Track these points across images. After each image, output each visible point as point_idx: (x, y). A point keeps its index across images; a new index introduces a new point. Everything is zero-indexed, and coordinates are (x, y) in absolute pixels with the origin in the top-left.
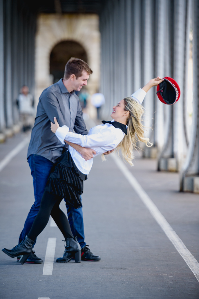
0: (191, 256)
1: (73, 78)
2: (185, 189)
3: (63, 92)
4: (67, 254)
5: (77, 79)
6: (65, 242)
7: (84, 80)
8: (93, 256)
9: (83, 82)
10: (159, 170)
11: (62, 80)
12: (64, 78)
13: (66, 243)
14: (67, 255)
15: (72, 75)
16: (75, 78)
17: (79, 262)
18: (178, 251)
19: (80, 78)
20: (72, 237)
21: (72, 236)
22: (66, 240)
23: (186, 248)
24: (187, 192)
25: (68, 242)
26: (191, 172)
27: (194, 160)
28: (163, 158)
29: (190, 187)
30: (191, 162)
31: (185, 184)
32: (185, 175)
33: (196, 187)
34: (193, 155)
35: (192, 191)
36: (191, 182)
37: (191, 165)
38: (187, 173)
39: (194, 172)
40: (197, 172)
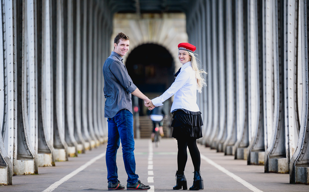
2: (270, 170)
24: (271, 172)
26: (274, 155)
27: (278, 143)
28: (253, 151)
29: (274, 167)
30: (275, 144)
31: (269, 166)
32: (269, 157)
33: (279, 168)
34: (277, 139)
35: (276, 172)
36: (275, 162)
37: (274, 147)
38: (271, 155)
39: (278, 154)
40: (281, 154)
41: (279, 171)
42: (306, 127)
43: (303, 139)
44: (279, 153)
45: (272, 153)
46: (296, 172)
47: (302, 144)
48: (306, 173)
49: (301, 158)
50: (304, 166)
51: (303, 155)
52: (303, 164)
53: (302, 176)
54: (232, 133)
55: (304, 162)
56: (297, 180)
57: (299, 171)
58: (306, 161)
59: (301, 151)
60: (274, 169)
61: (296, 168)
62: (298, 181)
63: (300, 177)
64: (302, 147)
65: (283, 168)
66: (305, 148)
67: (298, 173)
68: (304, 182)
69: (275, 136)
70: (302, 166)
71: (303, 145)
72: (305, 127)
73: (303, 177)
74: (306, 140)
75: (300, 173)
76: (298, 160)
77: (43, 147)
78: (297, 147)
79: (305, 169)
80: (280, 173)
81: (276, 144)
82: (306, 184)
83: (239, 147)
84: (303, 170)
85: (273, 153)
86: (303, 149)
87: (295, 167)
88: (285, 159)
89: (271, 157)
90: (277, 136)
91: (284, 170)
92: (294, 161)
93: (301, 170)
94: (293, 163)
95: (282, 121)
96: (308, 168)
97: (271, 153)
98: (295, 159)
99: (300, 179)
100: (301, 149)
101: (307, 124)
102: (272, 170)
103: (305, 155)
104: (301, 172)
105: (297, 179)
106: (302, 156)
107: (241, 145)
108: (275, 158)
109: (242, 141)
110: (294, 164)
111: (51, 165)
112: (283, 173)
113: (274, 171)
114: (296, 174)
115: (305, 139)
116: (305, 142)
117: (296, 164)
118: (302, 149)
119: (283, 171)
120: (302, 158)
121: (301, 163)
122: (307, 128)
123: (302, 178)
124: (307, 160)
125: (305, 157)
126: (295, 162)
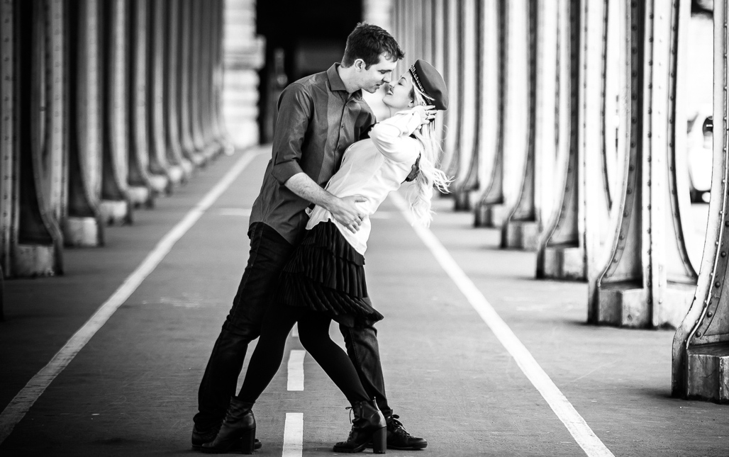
0: (602, 449)
1: (360, 65)
2: (601, 318)
3: (334, 88)
4: (356, 434)
5: (367, 68)
6: (352, 411)
7: (383, 72)
8: (412, 439)
9: (380, 77)
10: (540, 275)
11: (337, 66)
12: (343, 63)
13: (355, 413)
14: (355, 437)
15: (358, 61)
16: (364, 65)
17: (381, 453)
18: (576, 439)
19: (373, 67)
20: (365, 400)
21: (367, 396)
22: (353, 408)
23: (594, 434)
24: (605, 324)
25: (358, 410)
26: (614, 279)
27: (623, 249)
28: (550, 245)
29: (611, 312)
30: (616, 253)
31: (600, 307)
32: (599, 285)
33: (625, 314)
34: (621, 238)
35: (616, 323)
36: (615, 300)
37: (614, 261)
38: (605, 280)
39: (622, 278)
40: (629, 277)
41: (625, 321)
42: (719, 244)
43: (711, 276)
44: (626, 275)
45: (608, 274)
46: (689, 368)
47: (708, 291)
48: (717, 373)
49: (704, 326)
50: (711, 350)
51: (710, 319)
52: (708, 345)
53: (705, 379)
54: (494, 174)
55: (712, 339)
56: (692, 390)
57: (698, 364)
58: (717, 337)
59: (706, 309)
60: (611, 316)
61: (692, 357)
62: (696, 392)
63: (701, 382)
64: (707, 298)
65: (634, 316)
66: (715, 302)
67: (695, 371)
68: (710, 396)
69: (616, 231)
70: (705, 350)
71: (710, 294)
72: (716, 245)
73: (710, 381)
74: (718, 279)
75: (702, 370)
76: (696, 333)
77: (34, 228)
78: (695, 298)
79: (716, 361)
80: (626, 327)
81: (619, 251)
82: (718, 400)
83: (512, 219)
84: (710, 362)
85: (611, 276)
86: (710, 304)
87: (689, 353)
88: (638, 291)
89: (605, 285)
90: (621, 232)
91: (638, 319)
92: (684, 336)
93: (705, 363)
94: (681, 342)
95: (635, 194)
96: (724, 358)
97: (605, 275)
98: (688, 330)
99: (701, 388)
100: (705, 305)
101: (723, 237)
102: (608, 320)
103: (716, 319)
104: (705, 368)
105: (693, 387)
106: (707, 322)
107: (518, 215)
108: (616, 289)
109: (519, 205)
110: (684, 344)
111: (52, 273)
112: (633, 328)
113: (612, 321)
114: (692, 373)
115: (716, 277)
116: (716, 286)
117: (690, 344)
118: (708, 304)
119: (635, 322)
120: (706, 328)
121: (703, 340)
122: (722, 246)
123: (705, 384)
124: (720, 333)
125: (715, 326)
126: (687, 339)
